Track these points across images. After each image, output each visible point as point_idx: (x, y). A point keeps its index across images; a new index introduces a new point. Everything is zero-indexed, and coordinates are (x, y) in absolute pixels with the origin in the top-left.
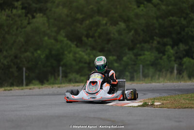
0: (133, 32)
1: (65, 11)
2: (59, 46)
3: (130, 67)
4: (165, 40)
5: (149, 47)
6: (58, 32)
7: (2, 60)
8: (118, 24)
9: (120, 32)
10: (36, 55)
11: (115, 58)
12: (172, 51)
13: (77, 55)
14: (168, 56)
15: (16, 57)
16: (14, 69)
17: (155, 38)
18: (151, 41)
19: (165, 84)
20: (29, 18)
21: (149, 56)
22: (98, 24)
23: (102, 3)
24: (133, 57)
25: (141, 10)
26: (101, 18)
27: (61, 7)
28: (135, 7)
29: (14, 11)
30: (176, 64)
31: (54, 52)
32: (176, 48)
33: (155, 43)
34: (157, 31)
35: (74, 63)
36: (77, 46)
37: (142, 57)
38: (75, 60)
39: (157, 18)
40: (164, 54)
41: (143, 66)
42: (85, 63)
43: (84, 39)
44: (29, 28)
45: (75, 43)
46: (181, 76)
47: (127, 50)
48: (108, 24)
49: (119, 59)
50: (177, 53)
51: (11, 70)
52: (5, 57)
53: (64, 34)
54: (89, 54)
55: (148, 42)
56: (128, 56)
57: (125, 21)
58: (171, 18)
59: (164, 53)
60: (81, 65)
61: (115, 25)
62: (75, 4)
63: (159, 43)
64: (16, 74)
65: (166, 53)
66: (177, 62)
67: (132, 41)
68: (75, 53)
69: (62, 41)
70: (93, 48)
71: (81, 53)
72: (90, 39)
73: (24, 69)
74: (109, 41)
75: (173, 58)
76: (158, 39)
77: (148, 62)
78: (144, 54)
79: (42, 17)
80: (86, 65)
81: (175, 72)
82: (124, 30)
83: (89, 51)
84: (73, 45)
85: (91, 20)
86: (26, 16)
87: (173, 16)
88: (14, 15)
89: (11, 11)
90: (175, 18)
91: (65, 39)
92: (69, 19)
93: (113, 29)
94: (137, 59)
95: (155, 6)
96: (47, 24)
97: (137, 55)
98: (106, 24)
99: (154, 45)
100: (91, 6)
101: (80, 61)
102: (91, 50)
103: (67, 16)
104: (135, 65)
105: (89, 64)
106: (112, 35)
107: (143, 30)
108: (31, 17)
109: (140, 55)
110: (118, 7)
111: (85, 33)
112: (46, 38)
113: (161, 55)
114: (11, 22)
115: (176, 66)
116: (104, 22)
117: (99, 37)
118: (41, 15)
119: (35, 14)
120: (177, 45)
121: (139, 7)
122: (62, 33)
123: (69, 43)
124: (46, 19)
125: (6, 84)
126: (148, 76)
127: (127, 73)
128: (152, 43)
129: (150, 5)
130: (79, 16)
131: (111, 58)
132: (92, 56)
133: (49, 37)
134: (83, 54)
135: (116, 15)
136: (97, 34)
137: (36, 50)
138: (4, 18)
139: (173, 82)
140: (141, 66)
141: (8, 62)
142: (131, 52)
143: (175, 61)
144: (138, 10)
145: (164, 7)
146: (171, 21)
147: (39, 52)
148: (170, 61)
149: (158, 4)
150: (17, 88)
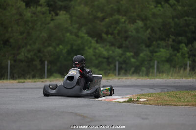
0: (149, 30)
1: (87, 9)
2: (80, 42)
3: (146, 63)
4: (180, 38)
5: (164, 44)
6: (79, 29)
7: (26, 54)
8: (136, 22)
9: (137, 30)
10: (58, 49)
11: (132, 54)
12: (186, 49)
13: (97, 51)
14: (182, 53)
15: (39, 51)
16: (37, 63)
17: (171, 36)
18: (167, 39)
19: (167, 80)
20: (53, 15)
21: (163, 53)
22: (117, 22)
23: (121, 2)
24: (149, 53)
25: (159, 10)
26: (120, 17)
27: (83, 6)
28: (153, 7)
29: (39, 8)
30: (189, 61)
31: (75, 47)
32: (190, 46)
33: (170, 41)
34: (173, 30)
35: (93, 58)
36: (97, 42)
37: (158, 54)
38: (94, 55)
39: (173, 18)
40: (179, 52)
41: (158, 63)
42: (104, 58)
43: (104, 35)
44: (52, 24)
45: (95, 39)
46: (193, 72)
47: (144, 47)
48: (127, 23)
49: (136, 54)
50: (191, 51)
51: (34, 63)
52: (29, 51)
53: (85, 31)
54: (108, 50)
55: (164, 40)
56: (144, 52)
57: (142, 20)
58: (186, 18)
59: (178, 50)
60: (101, 60)
61: (133, 24)
62: (96, 3)
63: (174, 41)
64: (39, 67)
65: (180, 50)
66: (191, 59)
67: (149, 39)
68: (95, 49)
69: (82, 38)
70: (112, 44)
71: (100, 48)
72: (109, 36)
73: (46, 63)
74: (127, 38)
75: (187, 55)
76: (174, 37)
77: (163, 59)
78: (160, 51)
79: (65, 14)
80: (105, 60)
81: (188, 68)
82: (142, 28)
83: (108, 47)
84: (93, 41)
85: (111, 19)
86: (50, 13)
87: (188, 16)
88: (39, 12)
89: (36, 8)
90: (190, 18)
91: (86, 35)
92: (90, 17)
93: (131, 28)
94: (153, 55)
95: (171, 6)
96: (69, 21)
97: (153, 52)
98: (125, 22)
99: (169, 43)
100: (112, 5)
101: (99, 56)
102: (110, 46)
103: (89, 14)
104: (151, 60)
105: (108, 59)
106: (130, 33)
107: (159, 29)
108: (54, 14)
109: (156, 52)
110: (137, 6)
111: (105, 30)
112: (68, 34)
113: (176, 52)
114: (36, 19)
115: (188, 63)
116: (123, 20)
117: (118, 34)
118: (64, 12)
119: (58, 12)
120: (192, 43)
121: (156, 7)
122: (84, 29)
123: (90, 39)
124: (68, 16)
125: (28, 77)
126: (163, 72)
127: (144, 69)
128: (168, 41)
129: (167, 5)
130: (100, 14)
131: (129, 54)
132: (111, 52)
133: (71, 33)
134: (102, 49)
135: (135, 14)
136: (116, 32)
137: (58, 45)
138: (29, 14)
139: (175, 79)
140: (156, 62)
141: (31, 56)
142: (147, 49)
143: (189, 58)
144: (155, 10)
145: (180, 8)
146: (186, 20)
147: (61, 47)
148: (184, 58)
149: (175, 4)
150: (30, 81)
